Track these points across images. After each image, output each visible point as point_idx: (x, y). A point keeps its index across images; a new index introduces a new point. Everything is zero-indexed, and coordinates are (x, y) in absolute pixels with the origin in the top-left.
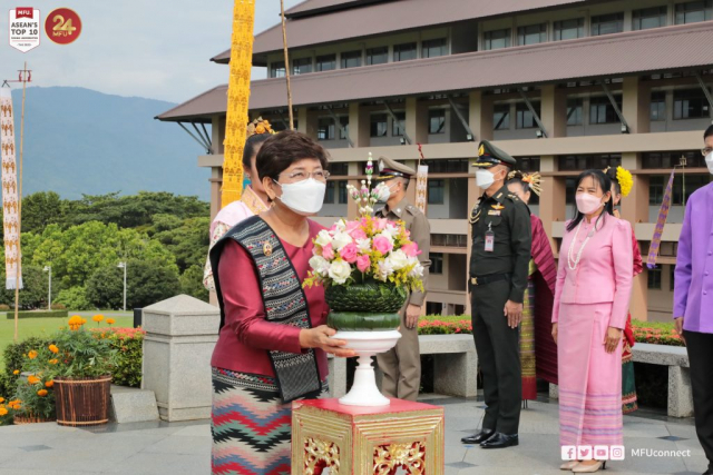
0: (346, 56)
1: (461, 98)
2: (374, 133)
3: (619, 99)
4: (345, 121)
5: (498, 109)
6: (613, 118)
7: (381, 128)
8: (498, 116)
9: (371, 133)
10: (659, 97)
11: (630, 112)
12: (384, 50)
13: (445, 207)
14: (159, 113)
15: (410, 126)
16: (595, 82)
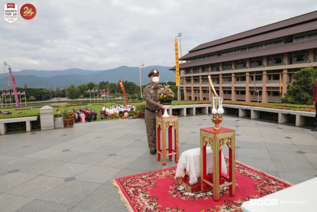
0: (199, 58)
1: (218, 64)
2: (204, 70)
3: (246, 63)
4: (199, 69)
5: (225, 65)
6: (245, 66)
7: (205, 70)
8: (225, 67)
9: (203, 71)
10: (253, 62)
11: (248, 65)
12: (205, 57)
13: (216, 82)
14: (170, 69)
15: (210, 69)
16: (242, 60)
